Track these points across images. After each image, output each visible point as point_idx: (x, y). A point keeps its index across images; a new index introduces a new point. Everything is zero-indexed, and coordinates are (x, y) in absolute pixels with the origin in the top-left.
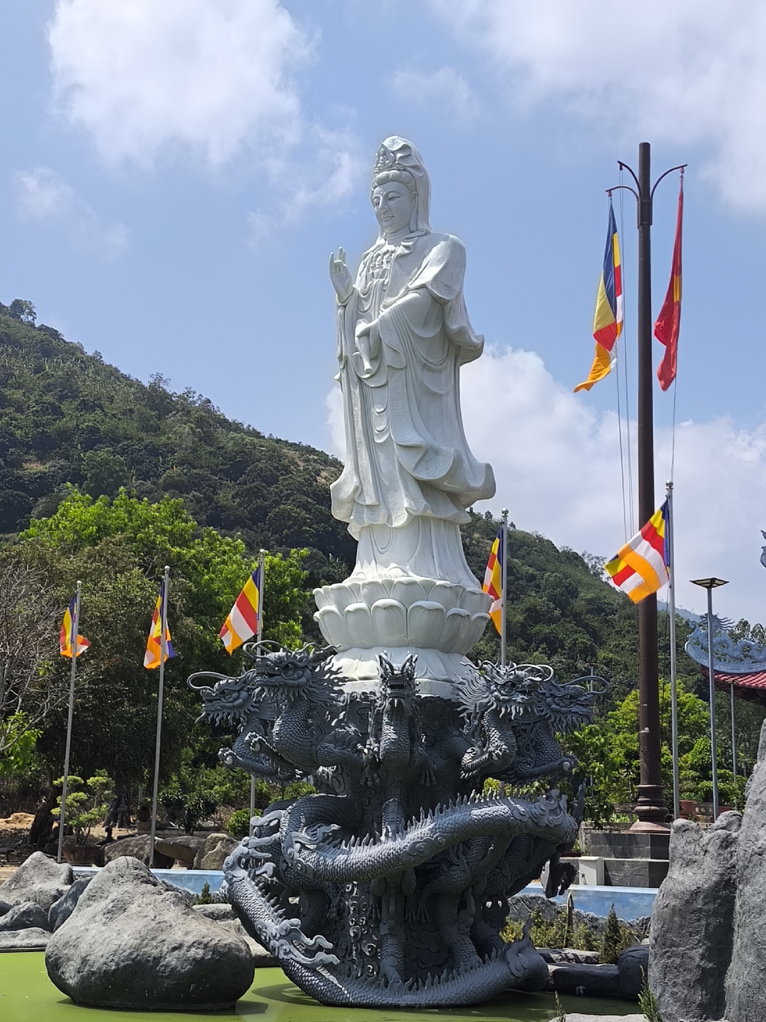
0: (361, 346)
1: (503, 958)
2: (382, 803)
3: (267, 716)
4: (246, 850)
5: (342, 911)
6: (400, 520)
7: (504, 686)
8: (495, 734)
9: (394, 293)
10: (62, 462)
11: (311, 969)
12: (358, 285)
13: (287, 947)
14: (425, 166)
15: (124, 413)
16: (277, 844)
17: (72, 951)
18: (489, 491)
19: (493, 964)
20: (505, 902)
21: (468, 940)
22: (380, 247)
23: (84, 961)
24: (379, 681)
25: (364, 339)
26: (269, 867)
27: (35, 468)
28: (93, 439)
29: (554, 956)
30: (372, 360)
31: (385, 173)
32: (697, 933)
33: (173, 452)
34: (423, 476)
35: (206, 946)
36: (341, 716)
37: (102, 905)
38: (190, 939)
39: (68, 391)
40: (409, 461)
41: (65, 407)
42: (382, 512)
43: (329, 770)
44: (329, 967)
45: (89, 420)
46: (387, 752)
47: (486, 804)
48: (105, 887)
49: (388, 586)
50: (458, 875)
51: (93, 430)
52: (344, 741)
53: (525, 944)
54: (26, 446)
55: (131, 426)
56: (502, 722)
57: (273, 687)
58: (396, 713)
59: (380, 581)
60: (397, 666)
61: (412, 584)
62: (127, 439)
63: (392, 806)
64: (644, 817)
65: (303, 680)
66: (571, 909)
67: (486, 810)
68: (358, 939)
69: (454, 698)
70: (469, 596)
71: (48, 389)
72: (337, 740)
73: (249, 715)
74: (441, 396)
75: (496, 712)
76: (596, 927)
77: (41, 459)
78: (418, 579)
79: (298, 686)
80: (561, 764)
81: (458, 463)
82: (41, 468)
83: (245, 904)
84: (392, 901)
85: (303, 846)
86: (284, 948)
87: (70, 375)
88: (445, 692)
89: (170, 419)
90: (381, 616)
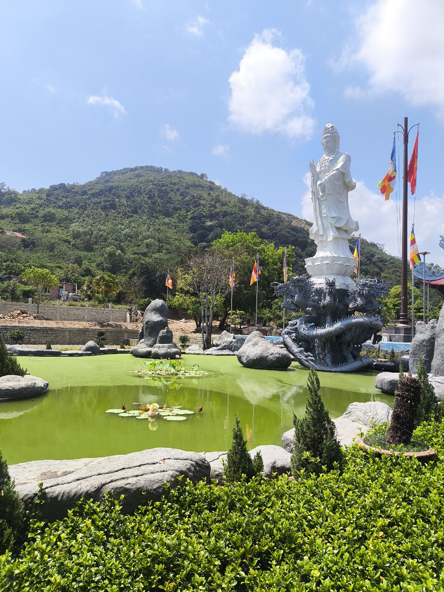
0: (319, 188)
1: (361, 360)
2: (325, 318)
3: (292, 294)
4: (288, 330)
5: (314, 347)
6: (330, 239)
7: (362, 285)
8: (359, 299)
9: (329, 172)
10: (217, 222)
11: (307, 361)
12: (318, 169)
13: (300, 355)
14: (339, 131)
15: (234, 206)
16: (297, 328)
17: (244, 354)
18: (357, 229)
19: (358, 361)
20: (361, 345)
21: (351, 355)
22: (325, 157)
23: (248, 357)
24: (325, 284)
25: (320, 186)
26: (294, 335)
27: (209, 223)
28: (225, 214)
29: (375, 360)
30: (322, 192)
31: (325, 135)
32: (424, 351)
33: (248, 217)
34: (338, 226)
35: (279, 354)
36: (313, 294)
37: (251, 343)
38: (275, 352)
39: (218, 200)
40: (333, 222)
41: (217, 205)
42: (325, 236)
43: (310, 309)
44: (312, 360)
45: (224, 208)
46: (327, 304)
47: (356, 318)
48: (252, 339)
49: (327, 258)
50: (348, 337)
51: (225, 212)
52: (314, 301)
53: (367, 356)
54: (207, 217)
55: (236, 210)
56: (361, 295)
57: (295, 286)
58: (330, 293)
59: (324, 256)
60: (331, 280)
61: (334, 257)
62: (235, 214)
63: (329, 318)
64: (402, 323)
65: (303, 284)
66: (379, 348)
67: (356, 320)
68: (319, 354)
69: (346, 289)
70: (351, 260)
71: (212, 200)
72: (312, 301)
73: (287, 294)
74: (343, 201)
75: (360, 292)
76: (387, 353)
77: (211, 221)
78: (336, 255)
79: (302, 286)
80: (379, 307)
81: (348, 221)
82: (211, 223)
83: (288, 344)
84: (329, 344)
85: (304, 329)
86: (299, 355)
87: (218, 196)
88: (344, 287)
89: (247, 207)
90: (325, 266)
